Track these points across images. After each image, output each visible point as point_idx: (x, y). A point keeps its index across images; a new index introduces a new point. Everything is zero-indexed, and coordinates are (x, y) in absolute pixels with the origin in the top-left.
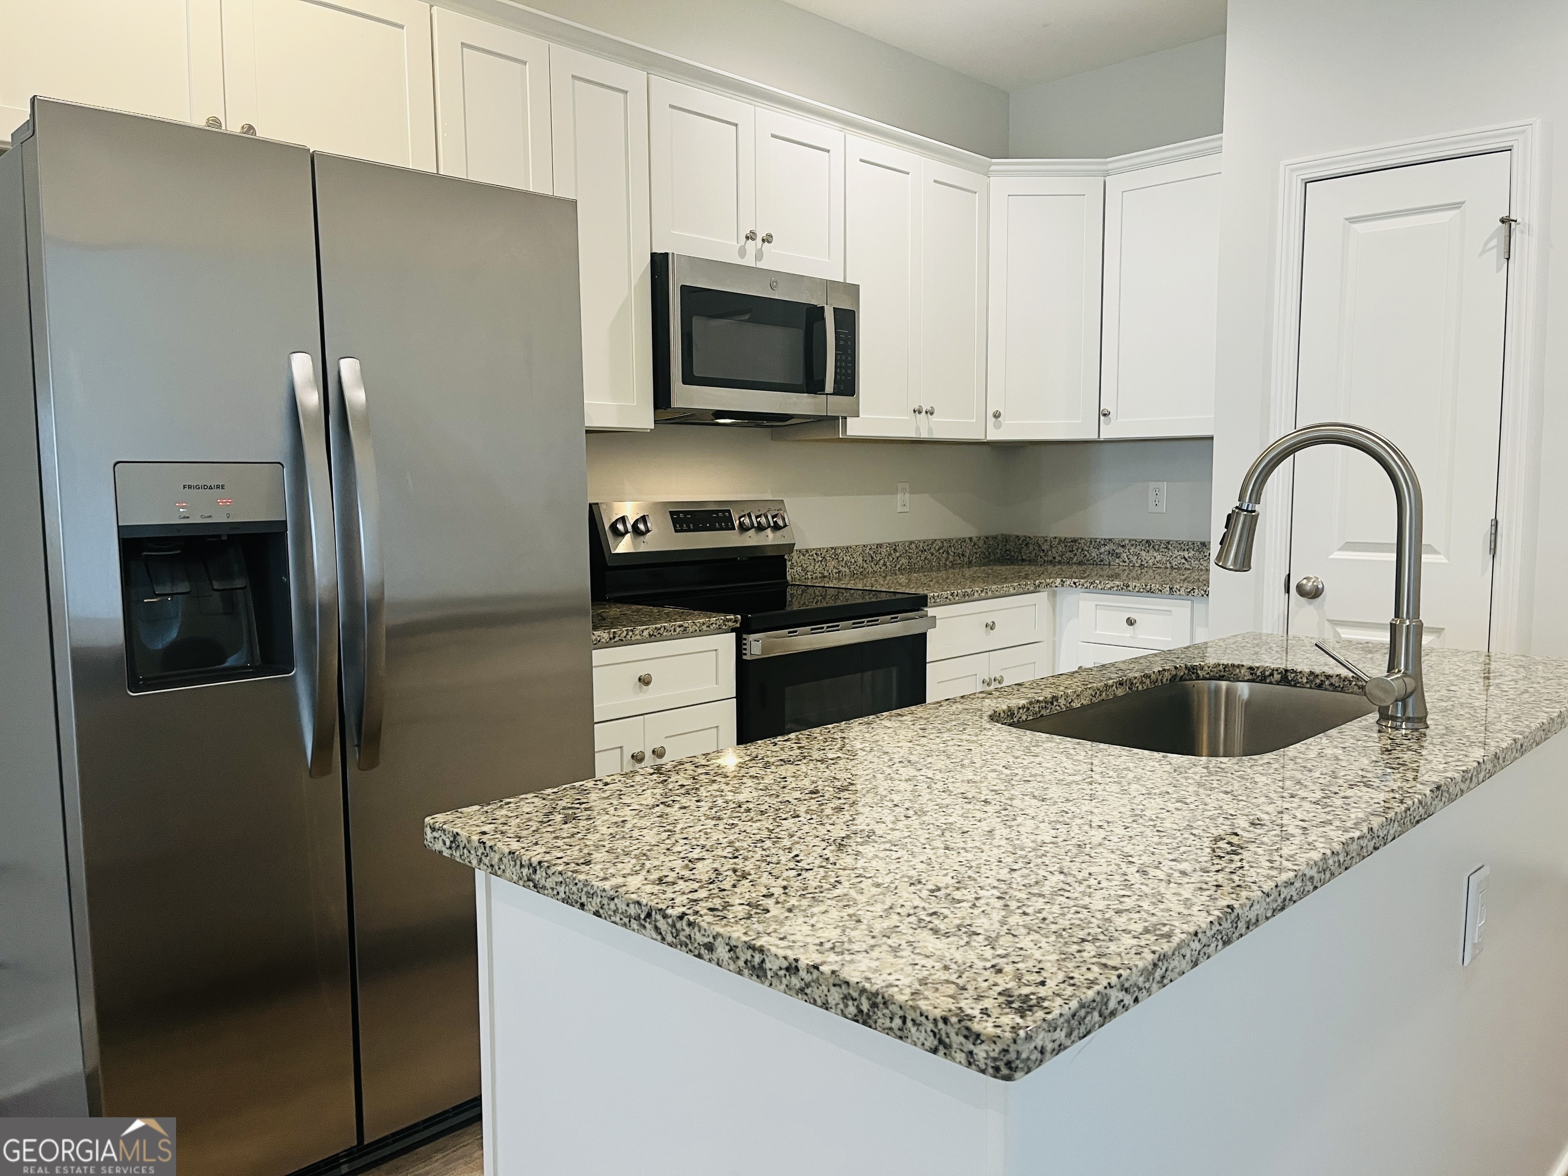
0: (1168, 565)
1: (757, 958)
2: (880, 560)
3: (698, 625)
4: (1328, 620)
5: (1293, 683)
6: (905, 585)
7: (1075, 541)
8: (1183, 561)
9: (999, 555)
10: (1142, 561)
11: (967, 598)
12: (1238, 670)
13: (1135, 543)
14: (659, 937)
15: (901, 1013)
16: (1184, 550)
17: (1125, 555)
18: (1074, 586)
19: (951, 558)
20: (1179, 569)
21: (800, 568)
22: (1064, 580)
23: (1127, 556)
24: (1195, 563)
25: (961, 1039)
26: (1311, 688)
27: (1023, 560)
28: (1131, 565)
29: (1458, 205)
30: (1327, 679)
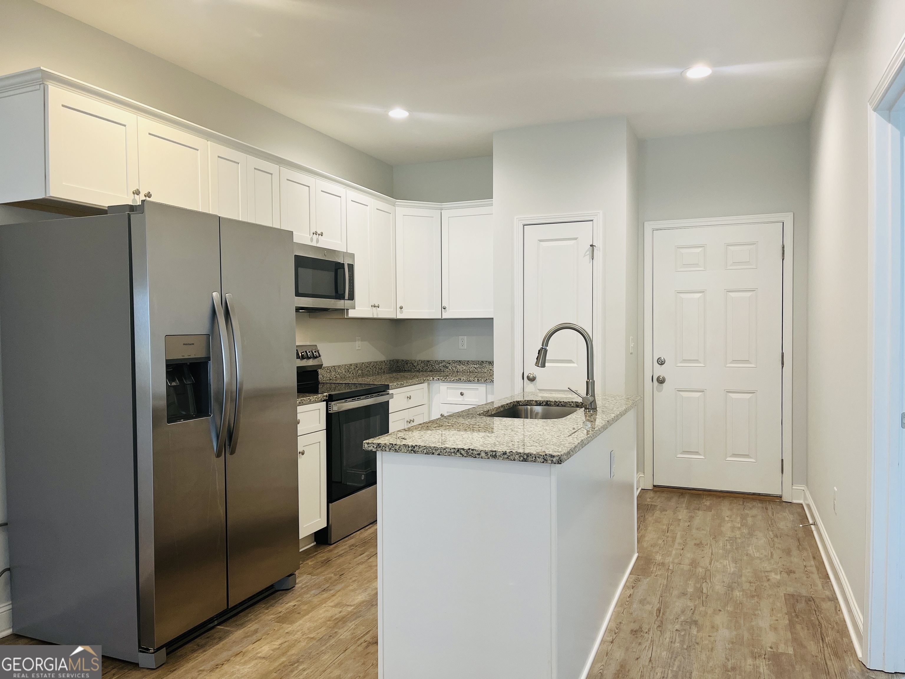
0: (468, 371)
1: (494, 453)
2: (351, 371)
3: (315, 398)
4: (538, 389)
5: (549, 405)
6: (379, 381)
7: (428, 361)
8: (475, 369)
9: (394, 369)
10: (457, 369)
11: (402, 386)
12: (532, 402)
13: (455, 362)
14: (462, 456)
15: (535, 456)
16: (475, 364)
17: (450, 367)
18: (438, 380)
19: (377, 370)
20: (473, 372)
21: (321, 376)
22: (434, 377)
23: (451, 367)
24: (479, 370)
25: (550, 458)
26: (555, 406)
27: (405, 371)
28: (453, 371)
29: (576, 239)
30: (560, 403)
